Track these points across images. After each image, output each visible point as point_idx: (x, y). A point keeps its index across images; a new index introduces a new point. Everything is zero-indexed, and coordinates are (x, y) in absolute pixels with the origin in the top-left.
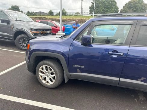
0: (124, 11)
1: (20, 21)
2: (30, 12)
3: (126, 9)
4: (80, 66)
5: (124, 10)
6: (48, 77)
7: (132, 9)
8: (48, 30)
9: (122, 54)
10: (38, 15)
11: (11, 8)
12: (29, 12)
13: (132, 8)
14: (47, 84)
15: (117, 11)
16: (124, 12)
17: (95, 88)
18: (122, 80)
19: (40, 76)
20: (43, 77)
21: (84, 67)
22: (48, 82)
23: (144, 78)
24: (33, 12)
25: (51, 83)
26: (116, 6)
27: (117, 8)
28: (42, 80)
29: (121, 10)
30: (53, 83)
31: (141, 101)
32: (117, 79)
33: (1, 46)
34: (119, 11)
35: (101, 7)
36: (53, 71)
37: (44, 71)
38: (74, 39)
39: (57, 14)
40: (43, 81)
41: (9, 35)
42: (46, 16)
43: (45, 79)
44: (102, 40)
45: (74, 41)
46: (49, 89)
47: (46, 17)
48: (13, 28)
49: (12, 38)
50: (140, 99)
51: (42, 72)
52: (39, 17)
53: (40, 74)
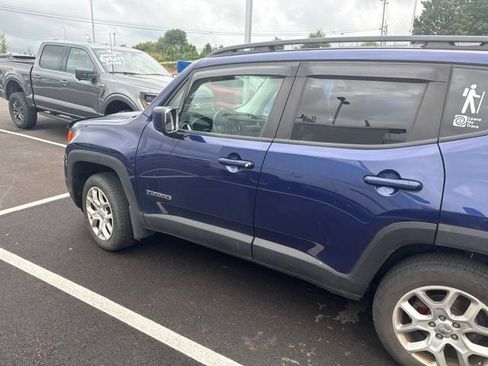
1: (125, 73)
2: (213, 46)
4: (161, 195)
6: (102, 219)
9: (247, 165)
14: (100, 237)
17: (226, 267)
19: (89, 217)
20: (94, 218)
21: (170, 197)
22: (102, 233)
23: (320, 247)
25: (107, 236)
28: (94, 225)
30: (110, 235)
31: (337, 324)
32: (247, 239)
37: (94, 202)
38: (151, 119)
40: (95, 230)
41: (95, 112)
43: (97, 223)
48: (104, 92)
50: (338, 318)
51: (92, 206)
53: (89, 209)
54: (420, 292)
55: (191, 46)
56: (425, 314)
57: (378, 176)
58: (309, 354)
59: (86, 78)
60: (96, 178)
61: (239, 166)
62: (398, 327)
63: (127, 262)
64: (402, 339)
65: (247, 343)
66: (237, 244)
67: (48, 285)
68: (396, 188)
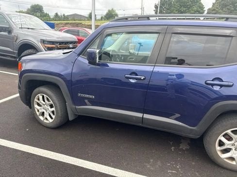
0: (214, 12)
1: (28, 28)
2: (59, 14)
3: (217, 8)
4: (88, 96)
5: (214, 10)
6: (46, 111)
7: (228, 7)
8: (71, 43)
9: (142, 78)
10: (71, 20)
11: (30, 8)
12: (57, 14)
13: (228, 5)
14: (45, 121)
15: (201, 11)
16: (213, 14)
18: (146, 116)
19: (36, 110)
20: (40, 111)
21: (93, 97)
22: (46, 119)
23: (178, 115)
24: (64, 15)
25: (51, 120)
26: (201, 3)
27: (201, 7)
28: (40, 115)
29: (209, 9)
30: (53, 120)
31: (182, 150)
32: (140, 115)
33: (1, 67)
34: (206, 12)
35: (175, 5)
36: (51, 102)
37: (40, 102)
38: (79, 55)
39: (102, 18)
40: (41, 118)
41: (11, 50)
42: (84, 20)
43: (43, 114)
44: (142, 58)
45: (80, 58)
46: (49, 129)
47: (83, 22)
48: (17, 39)
49: (15, 56)
50: (181, 147)
51: (39, 105)
52: (72, 23)
53: (36, 106)
54: (229, 131)
55: (46, 14)
56: (231, 141)
57: (212, 81)
58: (178, 167)
59: (5, 31)
60: (42, 89)
61: (136, 79)
62: (218, 148)
63: (64, 133)
64: (219, 153)
65: (148, 167)
66: (134, 118)
67: (25, 152)
68: (221, 86)
